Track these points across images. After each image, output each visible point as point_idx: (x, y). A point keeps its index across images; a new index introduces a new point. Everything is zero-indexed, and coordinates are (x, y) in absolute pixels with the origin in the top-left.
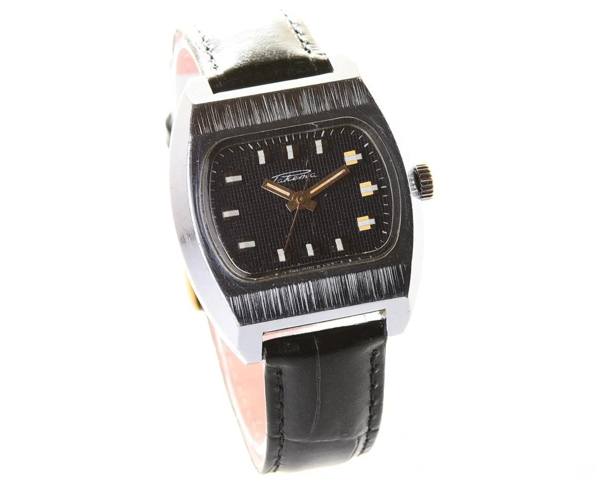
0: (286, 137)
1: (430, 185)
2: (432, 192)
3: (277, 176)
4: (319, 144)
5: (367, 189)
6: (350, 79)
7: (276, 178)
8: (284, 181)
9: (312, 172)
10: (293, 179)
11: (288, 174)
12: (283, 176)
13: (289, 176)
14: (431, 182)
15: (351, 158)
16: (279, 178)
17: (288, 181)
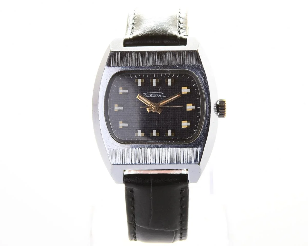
0: (154, 75)
1: (224, 110)
2: (225, 114)
3: (146, 93)
4: (169, 81)
5: (190, 107)
6: (192, 51)
7: (145, 94)
8: (149, 96)
9: (164, 94)
10: (154, 96)
11: (151, 93)
12: (149, 93)
13: (152, 94)
14: (225, 109)
15: (185, 90)
16: (147, 94)
17: (151, 96)
